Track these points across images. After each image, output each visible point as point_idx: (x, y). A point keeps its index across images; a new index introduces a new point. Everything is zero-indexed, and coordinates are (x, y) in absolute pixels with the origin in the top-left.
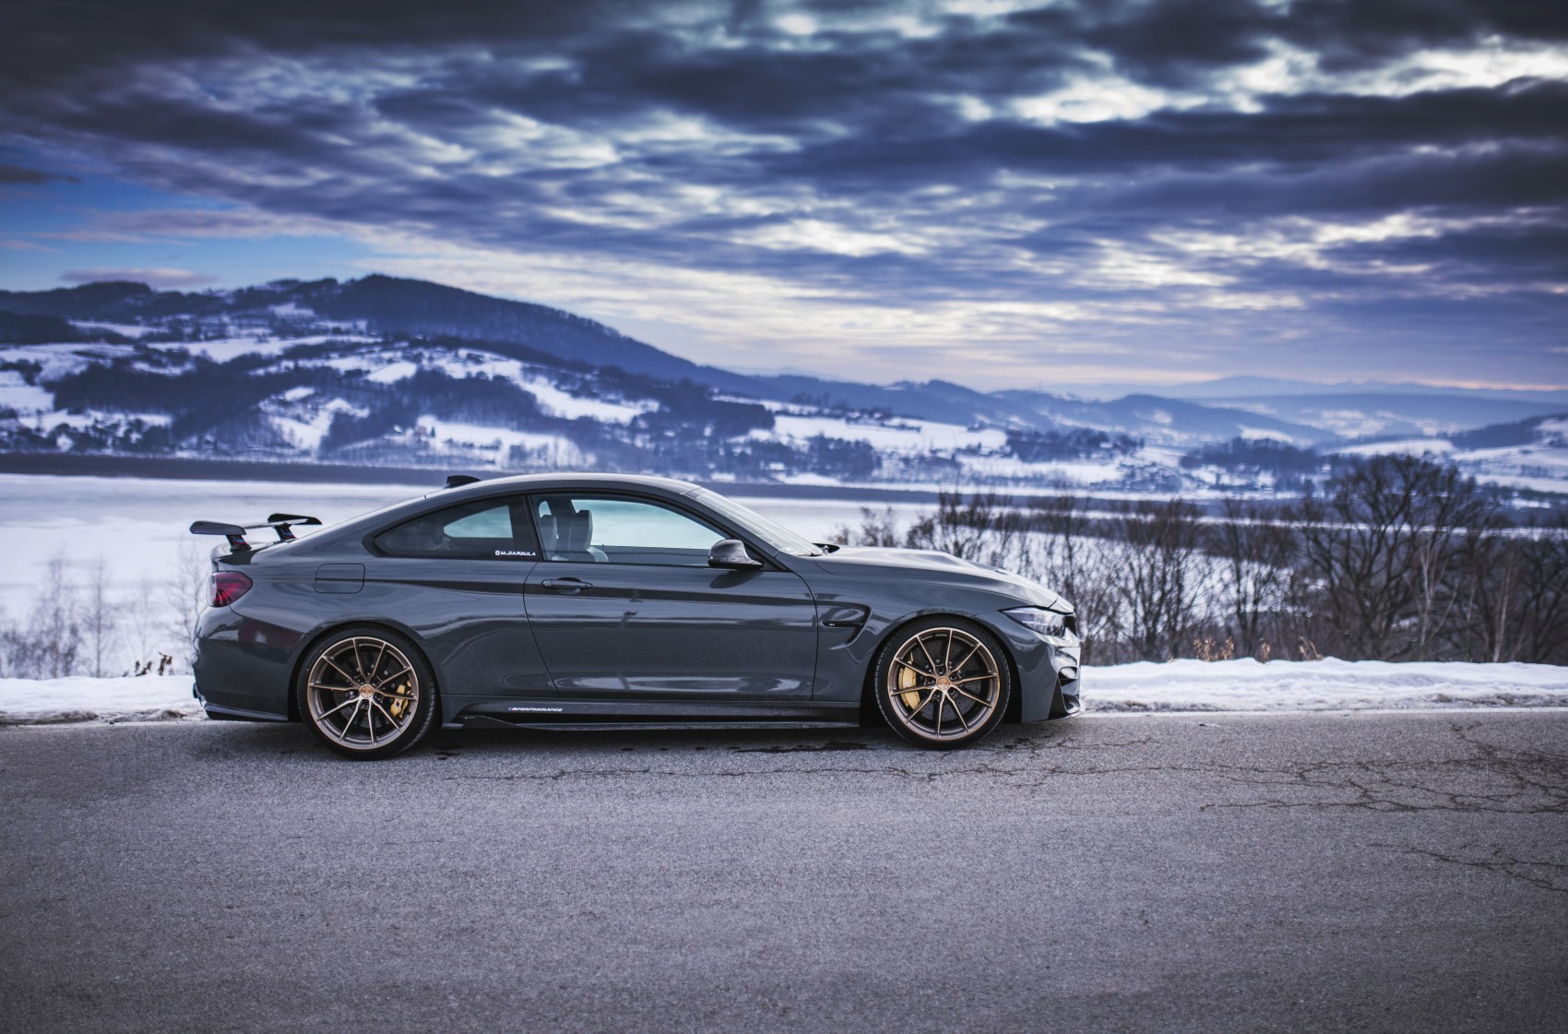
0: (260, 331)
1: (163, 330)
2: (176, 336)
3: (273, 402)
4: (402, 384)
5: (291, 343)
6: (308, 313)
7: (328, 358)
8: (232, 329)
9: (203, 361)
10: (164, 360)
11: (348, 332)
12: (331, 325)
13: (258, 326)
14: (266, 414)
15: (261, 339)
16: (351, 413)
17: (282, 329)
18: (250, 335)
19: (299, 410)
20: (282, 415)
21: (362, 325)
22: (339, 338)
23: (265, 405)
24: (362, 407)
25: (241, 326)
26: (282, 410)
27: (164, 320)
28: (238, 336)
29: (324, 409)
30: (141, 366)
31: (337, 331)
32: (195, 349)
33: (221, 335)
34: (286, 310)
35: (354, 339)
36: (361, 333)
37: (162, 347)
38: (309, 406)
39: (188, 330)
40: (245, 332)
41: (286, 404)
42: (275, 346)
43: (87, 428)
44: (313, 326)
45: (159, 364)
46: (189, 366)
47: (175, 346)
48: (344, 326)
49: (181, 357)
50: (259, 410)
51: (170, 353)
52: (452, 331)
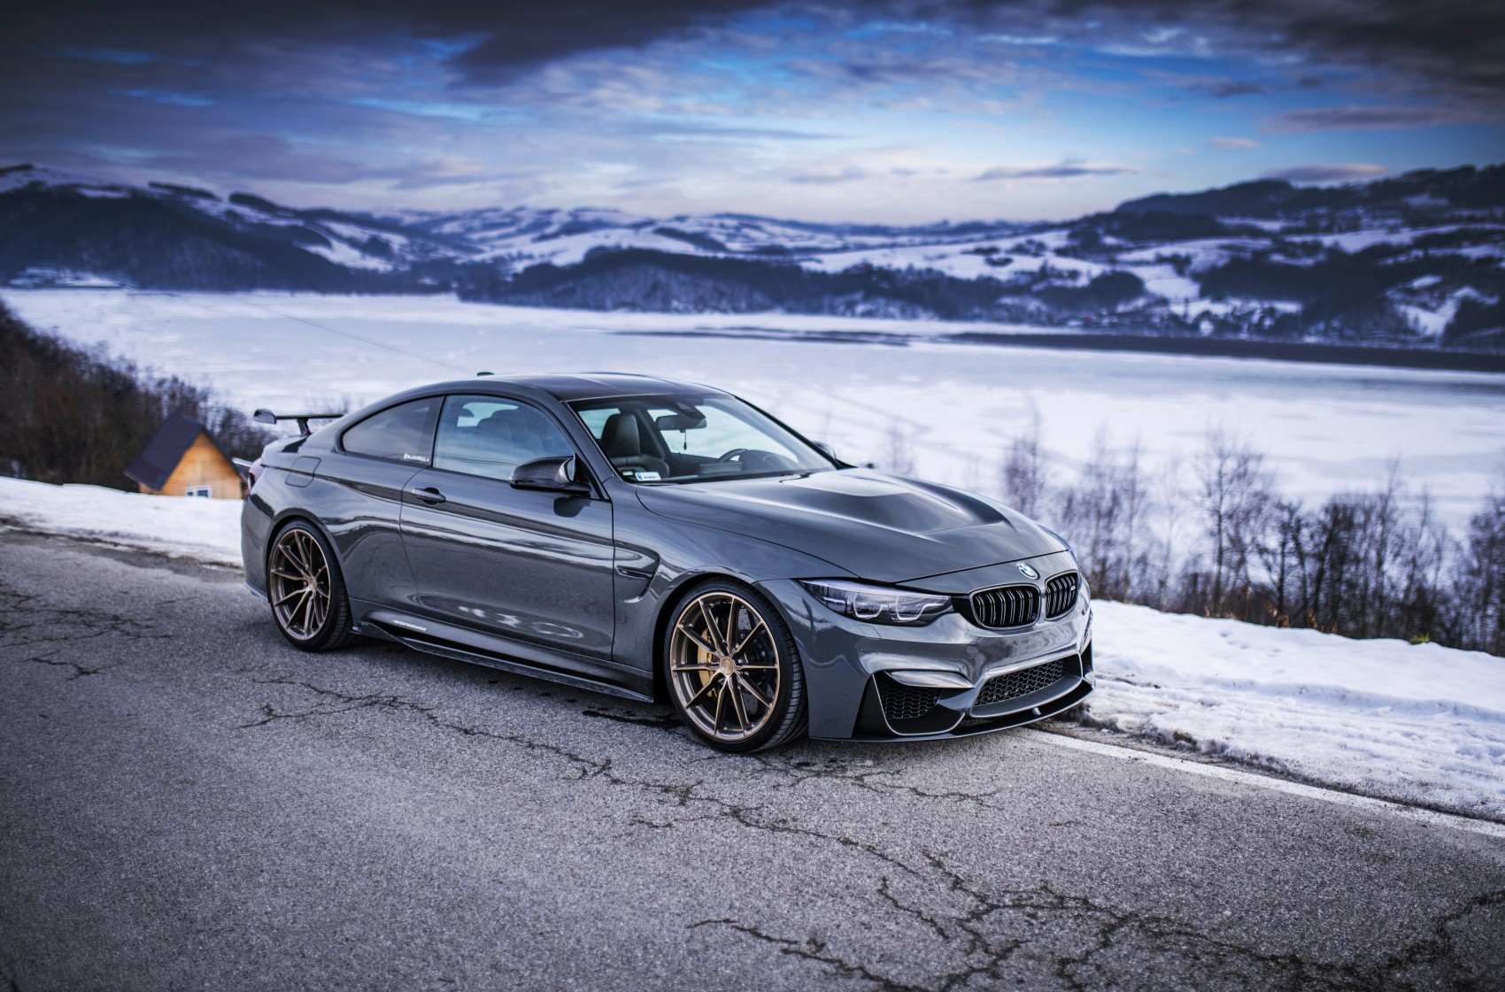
0: (1391, 222)
1: (1301, 224)
2: (1312, 228)
3: (1399, 290)
5: (1420, 232)
6: (1442, 202)
7: (1459, 246)
8: (1365, 221)
9: (1336, 253)
10: (1299, 252)
11: (1482, 220)
12: (1465, 213)
13: (1391, 217)
14: (1392, 302)
15: (1393, 230)
16: (1480, 300)
17: (1414, 219)
18: (1381, 227)
19: (1426, 298)
20: (1408, 303)
21: (1499, 212)
22: (1473, 226)
23: (1392, 294)
24: (1491, 295)
25: (1374, 218)
26: (1409, 298)
27: (1303, 214)
28: (1370, 227)
29: (1452, 297)
30: (1277, 258)
31: (1471, 219)
32: (1327, 240)
33: (1354, 227)
34: (1420, 200)
35: (1488, 226)
36: (1495, 220)
37: (1297, 239)
38: (1436, 295)
39: (1324, 223)
40: (1377, 223)
41: (1414, 292)
42: (1405, 236)
43: (1226, 315)
44: (1447, 215)
45: (1293, 255)
46: (1321, 257)
47: (1309, 238)
48: (1478, 213)
49: (1314, 248)
50: (1385, 299)
51: (1304, 245)
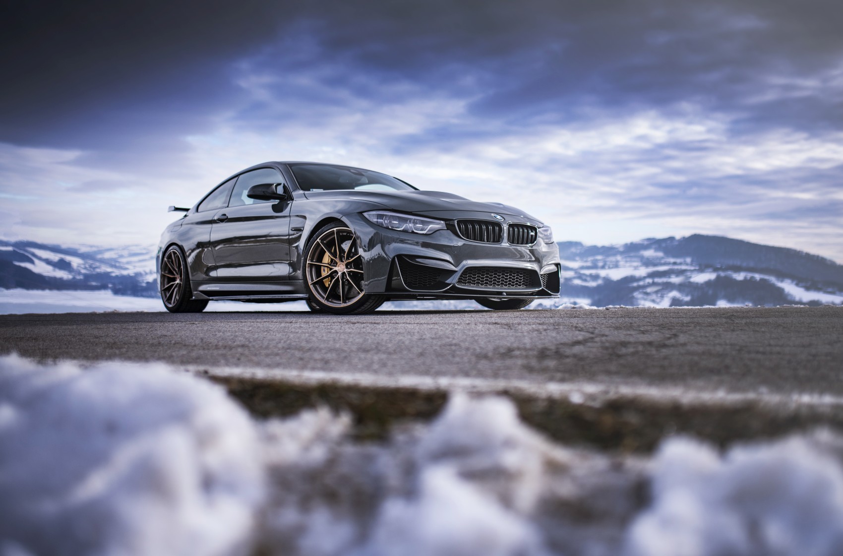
0: (635, 264)
1: (589, 264)
2: (595, 267)
3: (640, 293)
4: (708, 283)
5: (651, 269)
6: (660, 254)
7: (670, 277)
8: (622, 263)
9: (607, 280)
10: (588, 279)
11: (680, 264)
12: (672, 260)
13: (634, 261)
14: (637, 299)
15: (636, 268)
16: (681, 298)
17: (647, 263)
18: (630, 266)
19: (654, 297)
20: (645, 300)
21: (689, 260)
22: (676, 267)
23: (636, 294)
24: (687, 295)
25: (626, 262)
26: (645, 297)
27: (590, 259)
28: (624, 267)
29: (667, 297)
30: (577, 282)
31: (675, 263)
32: (603, 273)
33: (616, 266)
34: (649, 253)
35: (684, 267)
36: (687, 264)
37: (587, 272)
38: (659, 295)
39: (600, 264)
40: (628, 264)
41: (647, 294)
42: (643, 271)
43: (551, 306)
44: (663, 261)
45: (585, 280)
46: (600, 282)
47: (593, 272)
48: (678, 261)
49: (595, 277)
50: (633, 297)
51: (591, 276)
52: (738, 262)
